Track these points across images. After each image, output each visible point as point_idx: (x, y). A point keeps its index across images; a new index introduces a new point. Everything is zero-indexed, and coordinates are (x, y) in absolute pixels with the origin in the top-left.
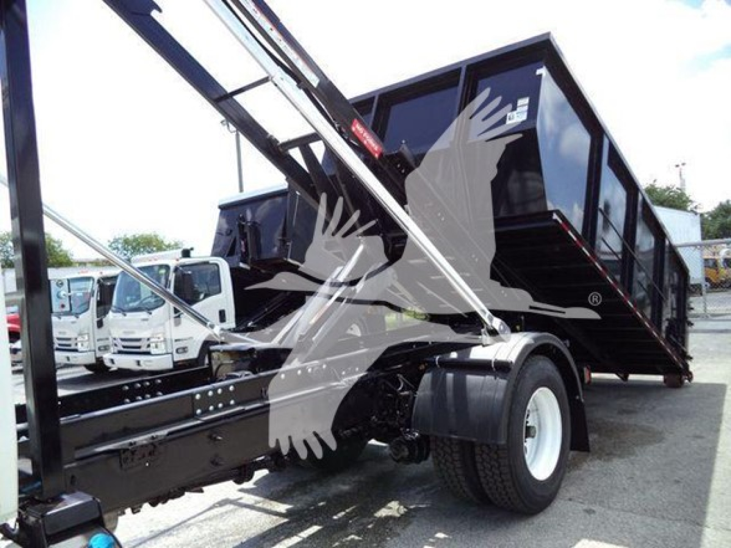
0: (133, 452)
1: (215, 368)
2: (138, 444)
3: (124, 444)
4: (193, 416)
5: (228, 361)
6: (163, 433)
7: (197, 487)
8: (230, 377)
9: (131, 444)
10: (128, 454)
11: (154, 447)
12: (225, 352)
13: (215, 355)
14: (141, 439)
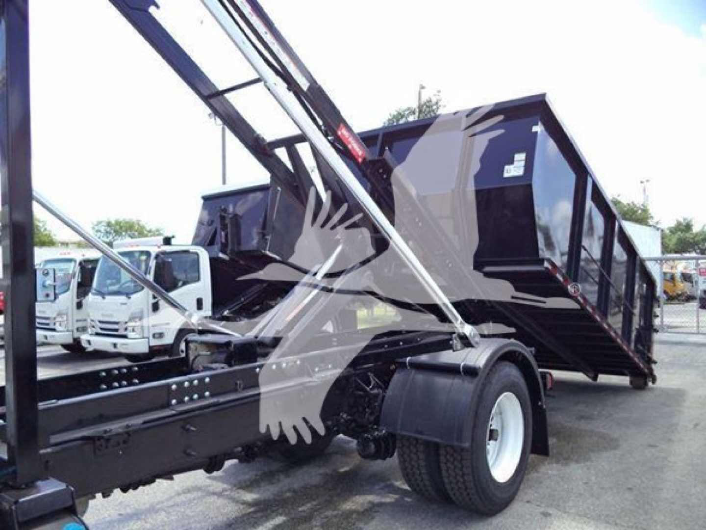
0: (108, 440)
1: (191, 358)
2: (114, 432)
3: (100, 432)
4: (168, 405)
5: (205, 352)
6: (137, 421)
7: (168, 475)
8: (206, 369)
9: (106, 432)
10: (103, 442)
11: (128, 435)
12: (202, 343)
13: (192, 346)
14: (116, 427)
